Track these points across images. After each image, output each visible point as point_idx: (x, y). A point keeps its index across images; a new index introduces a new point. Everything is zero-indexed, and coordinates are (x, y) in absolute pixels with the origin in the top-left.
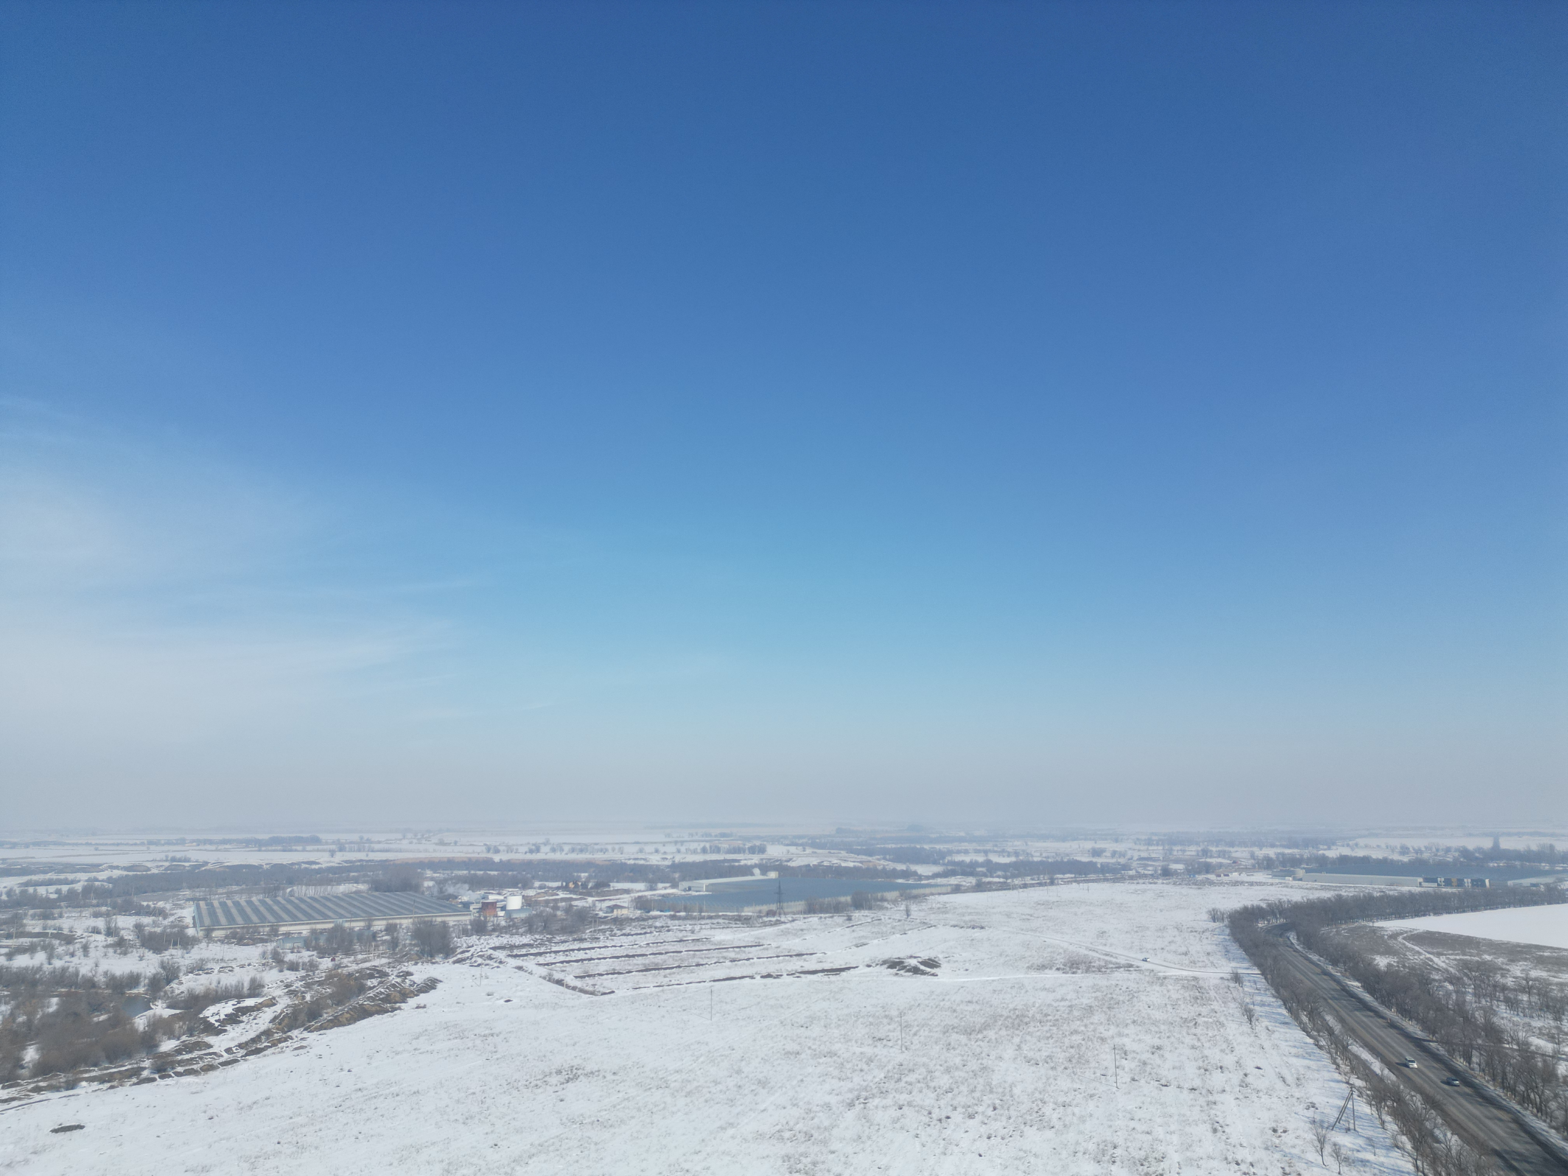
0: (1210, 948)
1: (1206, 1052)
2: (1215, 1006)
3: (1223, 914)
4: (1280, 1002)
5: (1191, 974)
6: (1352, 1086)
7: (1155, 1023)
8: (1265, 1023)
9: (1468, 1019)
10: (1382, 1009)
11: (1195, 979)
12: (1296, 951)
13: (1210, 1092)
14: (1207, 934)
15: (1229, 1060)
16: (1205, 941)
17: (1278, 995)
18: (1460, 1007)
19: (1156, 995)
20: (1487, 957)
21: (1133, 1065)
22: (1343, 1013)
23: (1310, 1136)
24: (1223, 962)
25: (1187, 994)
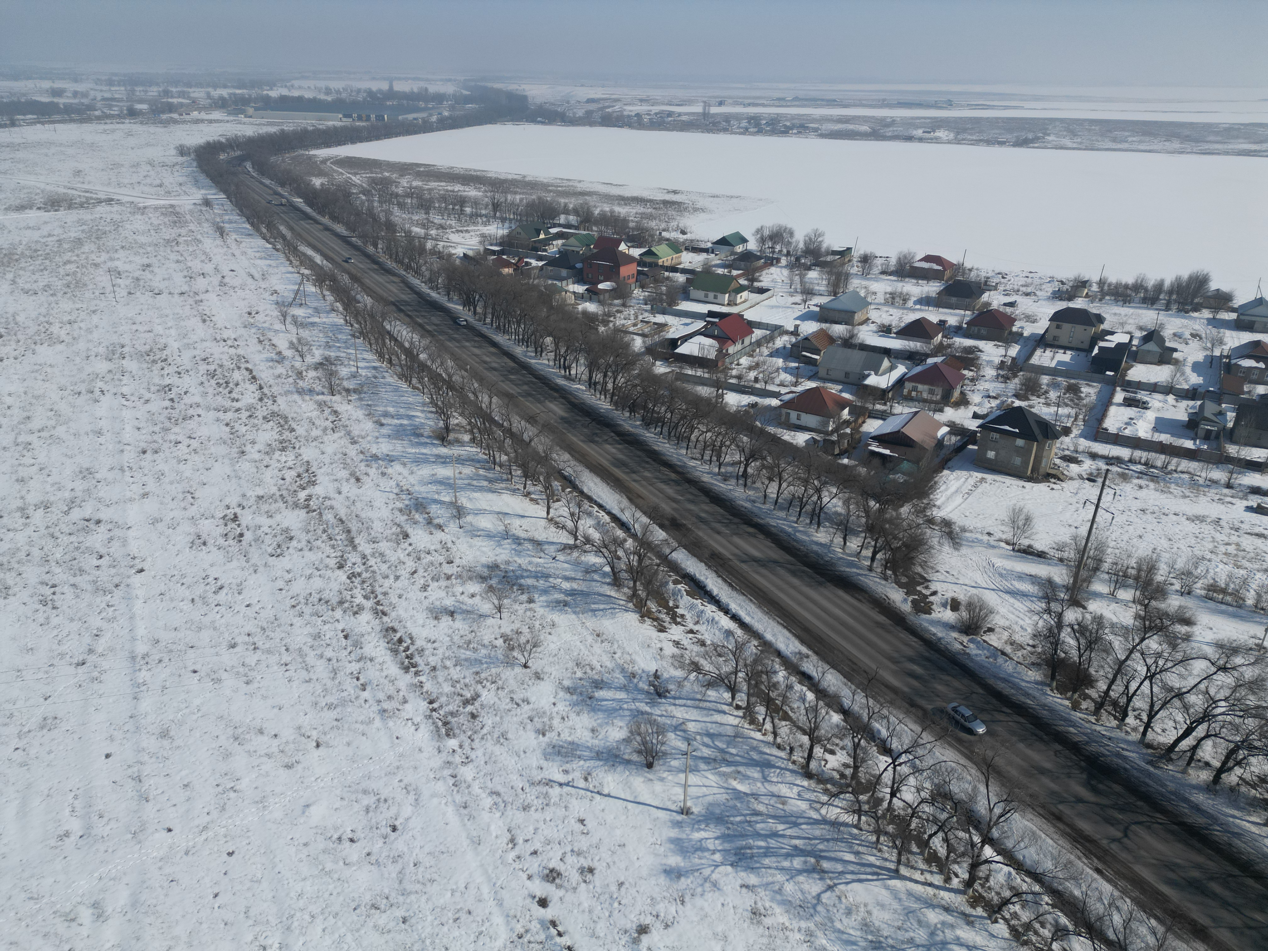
0: (181, 179)
1: (189, 264)
2: (192, 227)
3: (189, 149)
4: (244, 219)
5: (167, 202)
6: (303, 275)
7: (142, 246)
8: (234, 236)
9: (375, 219)
10: (319, 217)
11: (172, 206)
12: (252, 177)
13: (196, 293)
14: (177, 167)
15: (208, 268)
16: (176, 174)
17: (242, 213)
18: (370, 210)
19: (139, 223)
20: (387, 174)
21: (128, 282)
22: (291, 223)
23: (276, 313)
24: (194, 190)
25: (166, 220)
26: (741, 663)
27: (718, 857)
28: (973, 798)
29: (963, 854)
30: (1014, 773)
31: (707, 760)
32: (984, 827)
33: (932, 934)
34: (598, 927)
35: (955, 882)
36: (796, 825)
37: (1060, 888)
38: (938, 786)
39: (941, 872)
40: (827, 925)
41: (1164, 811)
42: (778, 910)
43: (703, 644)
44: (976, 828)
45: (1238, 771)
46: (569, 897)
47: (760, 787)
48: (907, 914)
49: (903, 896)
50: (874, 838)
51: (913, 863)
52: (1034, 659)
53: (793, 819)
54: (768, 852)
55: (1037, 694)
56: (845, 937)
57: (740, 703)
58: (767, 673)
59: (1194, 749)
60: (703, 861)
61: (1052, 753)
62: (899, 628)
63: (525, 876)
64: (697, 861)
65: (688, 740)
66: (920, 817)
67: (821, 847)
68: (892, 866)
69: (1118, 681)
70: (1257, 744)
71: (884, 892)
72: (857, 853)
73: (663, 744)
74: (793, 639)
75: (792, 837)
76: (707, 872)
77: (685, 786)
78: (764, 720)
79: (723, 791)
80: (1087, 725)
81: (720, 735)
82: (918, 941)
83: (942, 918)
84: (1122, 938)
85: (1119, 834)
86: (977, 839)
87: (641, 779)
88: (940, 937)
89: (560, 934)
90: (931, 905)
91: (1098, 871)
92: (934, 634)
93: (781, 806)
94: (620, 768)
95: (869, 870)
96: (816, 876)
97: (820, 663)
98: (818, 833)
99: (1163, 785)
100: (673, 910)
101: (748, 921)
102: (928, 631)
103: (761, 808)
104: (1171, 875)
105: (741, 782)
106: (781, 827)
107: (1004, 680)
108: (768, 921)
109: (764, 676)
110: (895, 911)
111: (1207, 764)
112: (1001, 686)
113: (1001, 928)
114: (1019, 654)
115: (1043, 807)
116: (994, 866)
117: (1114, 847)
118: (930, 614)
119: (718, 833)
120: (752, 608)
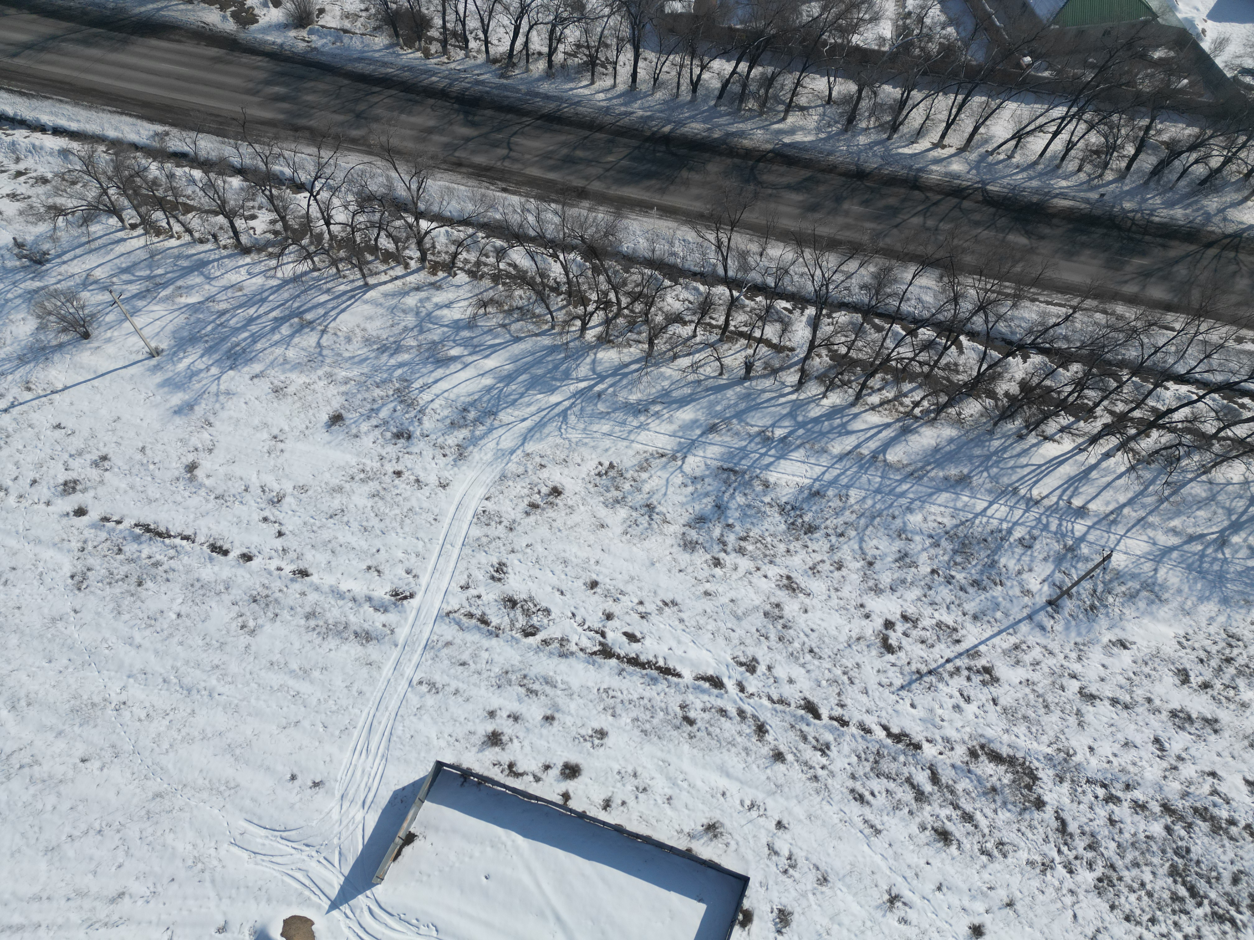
26: (103, 179)
27: (214, 370)
28: (391, 187)
29: (407, 239)
30: (410, 145)
31: (139, 296)
32: (411, 206)
33: (418, 313)
34: (150, 493)
35: (413, 264)
36: (263, 301)
37: (486, 220)
38: (359, 194)
39: (399, 263)
40: (339, 360)
41: (527, 113)
42: (293, 376)
43: (44, 181)
44: (406, 211)
45: (561, 47)
46: (101, 491)
47: (209, 289)
48: (392, 312)
49: (382, 300)
50: (334, 270)
51: (375, 270)
52: (373, 23)
53: (258, 297)
54: (255, 338)
55: (391, 59)
56: (356, 360)
57: (132, 221)
58: (138, 174)
59: (526, 44)
60: (204, 383)
61: (429, 110)
62: (236, 54)
63: (42, 506)
64: (198, 386)
65: (107, 288)
66: (359, 230)
67: (296, 305)
68: (361, 283)
69: (449, 11)
70: (565, 15)
71: (366, 307)
72: (328, 291)
73: (83, 307)
74: (139, 122)
75: (266, 313)
76: (213, 388)
77: (137, 331)
78: (168, 223)
79: (177, 313)
80: (443, 68)
81: (135, 265)
82: (410, 326)
83: (417, 297)
84: (538, 230)
85: (505, 152)
86: (411, 220)
87: (89, 353)
88: (424, 312)
89: (119, 522)
90: (404, 293)
91: (504, 190)
92: (274, 43)
93: (240, 293)
94: (57, 357)
95: (345, 298)
96: (307, 330)
97: (184, 134)
98: (286, 295)
99: (518, 91)
100: (206, 436)
101: (275, 400)
102: (266, 42)
103: (223, 306)
104: (551, 162)
105: (188, 294)
106: (252, 311)
107: (360, 59)
108: (291, 390)
109: (138, 179)
110: (382, 315)
111: (540, 54)
112: (360, 67)
113: (462, 277)
114: (358, 24)
115: (445, 162)
116: (434, 233)
117: (507, 164)
118: (257, 21)
119: (200, 352)
120: (69, 109)
